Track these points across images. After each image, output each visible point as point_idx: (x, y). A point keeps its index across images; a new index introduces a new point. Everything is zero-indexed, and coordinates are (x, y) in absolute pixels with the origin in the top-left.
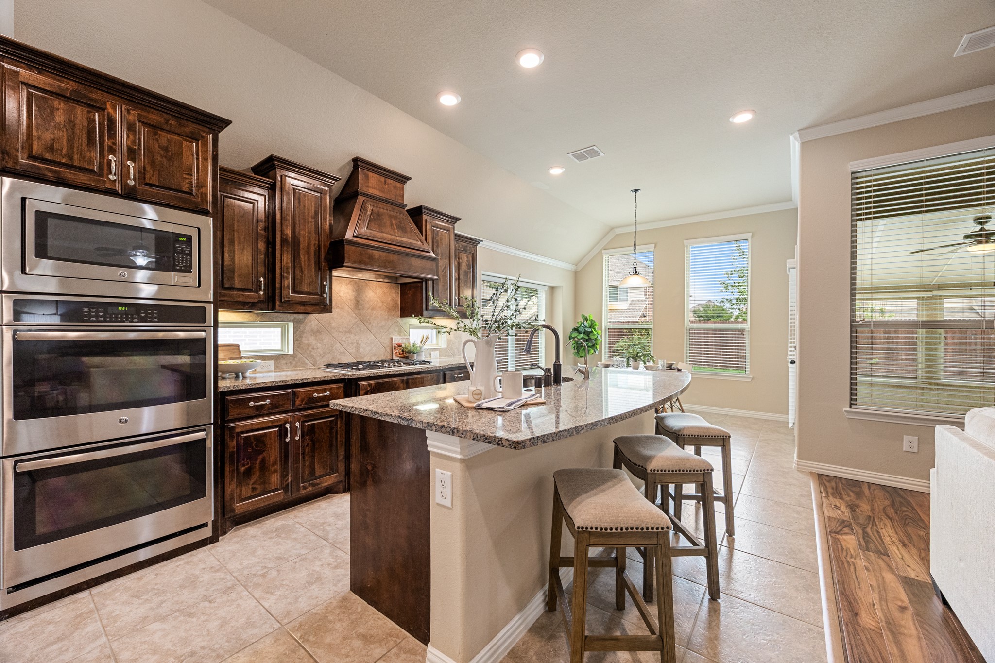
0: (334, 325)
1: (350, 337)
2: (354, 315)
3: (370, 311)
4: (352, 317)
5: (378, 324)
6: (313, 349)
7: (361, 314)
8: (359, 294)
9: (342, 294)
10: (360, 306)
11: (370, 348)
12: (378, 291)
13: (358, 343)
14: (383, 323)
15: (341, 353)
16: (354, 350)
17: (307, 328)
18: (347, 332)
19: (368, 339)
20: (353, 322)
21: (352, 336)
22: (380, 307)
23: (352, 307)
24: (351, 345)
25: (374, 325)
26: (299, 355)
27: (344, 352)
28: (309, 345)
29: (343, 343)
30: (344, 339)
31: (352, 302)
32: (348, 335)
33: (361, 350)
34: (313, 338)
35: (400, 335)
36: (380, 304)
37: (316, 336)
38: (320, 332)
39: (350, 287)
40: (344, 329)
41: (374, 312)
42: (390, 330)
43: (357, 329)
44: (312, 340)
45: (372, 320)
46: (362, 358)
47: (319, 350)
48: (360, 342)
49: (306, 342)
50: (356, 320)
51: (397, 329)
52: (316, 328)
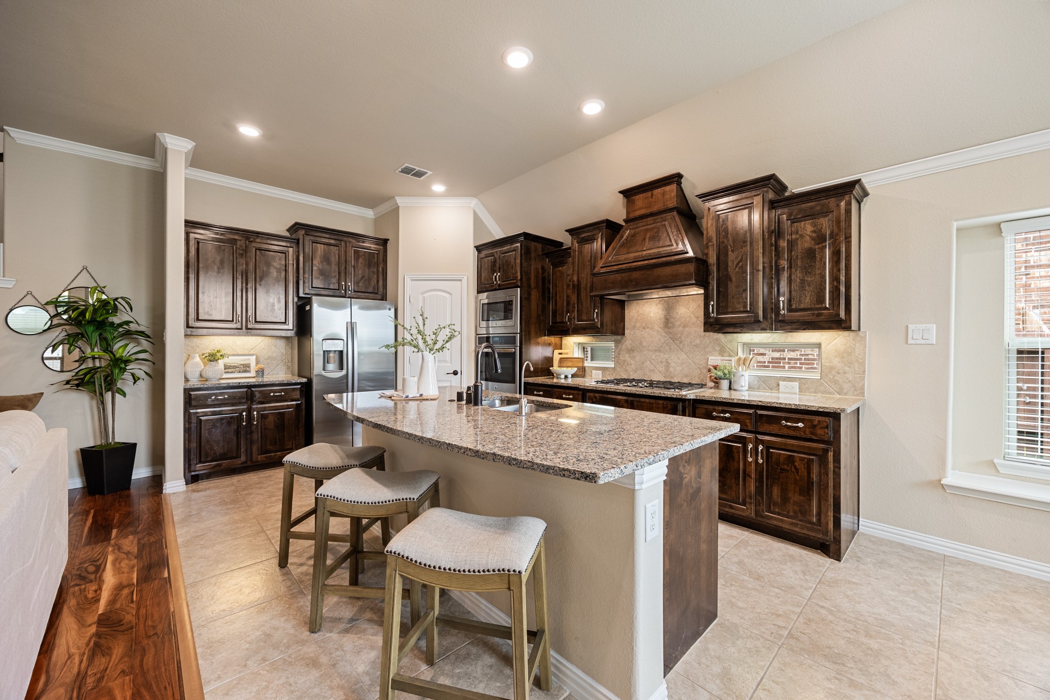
0: (644, 344)
1: (659, 356)
2: (664, 334)
3: (681, 328)
4: (661, 336)
5: (691, 342)
6: (628, 365)
7: (671, 333)
8: (669, 313)
9: (652, 315)
10: (670, 325)
11: (681, 368)
12: (691, 306)
13: (667, 362)
14: (698, 341)
15: (651, 371)
16: (663, 369)
17: (623, 347)
18: (656, 351)
19: (679, 359)
20: (662, 341)
21: (661, 354)
22: (693, 324)
23: (662, 326)
24: (660, 364)
25: (686, 344)
26: (618, 369)
27: (653, 370)
28: (625, 361)
29: (652, 361)
30: (653, 357)
31: (662, 321)
32: (658, 354)
33: (671, 369)
34: (627, 355)
35: (723, 356)
36: (694, 320)
37: (630, 354)
38: (633, 351)
39: (660, 306)
40: (654, 348)
41: (687, 329)
42: (707, 350)
43: (667, 348)
44: (627, 357)
45: (683, 339)
46: (672, 377)
47: (632, 366)
48: (670, 361)
49: (623, 359)
50: (666, 339)
51: (718, 348)
52: (630, 347)
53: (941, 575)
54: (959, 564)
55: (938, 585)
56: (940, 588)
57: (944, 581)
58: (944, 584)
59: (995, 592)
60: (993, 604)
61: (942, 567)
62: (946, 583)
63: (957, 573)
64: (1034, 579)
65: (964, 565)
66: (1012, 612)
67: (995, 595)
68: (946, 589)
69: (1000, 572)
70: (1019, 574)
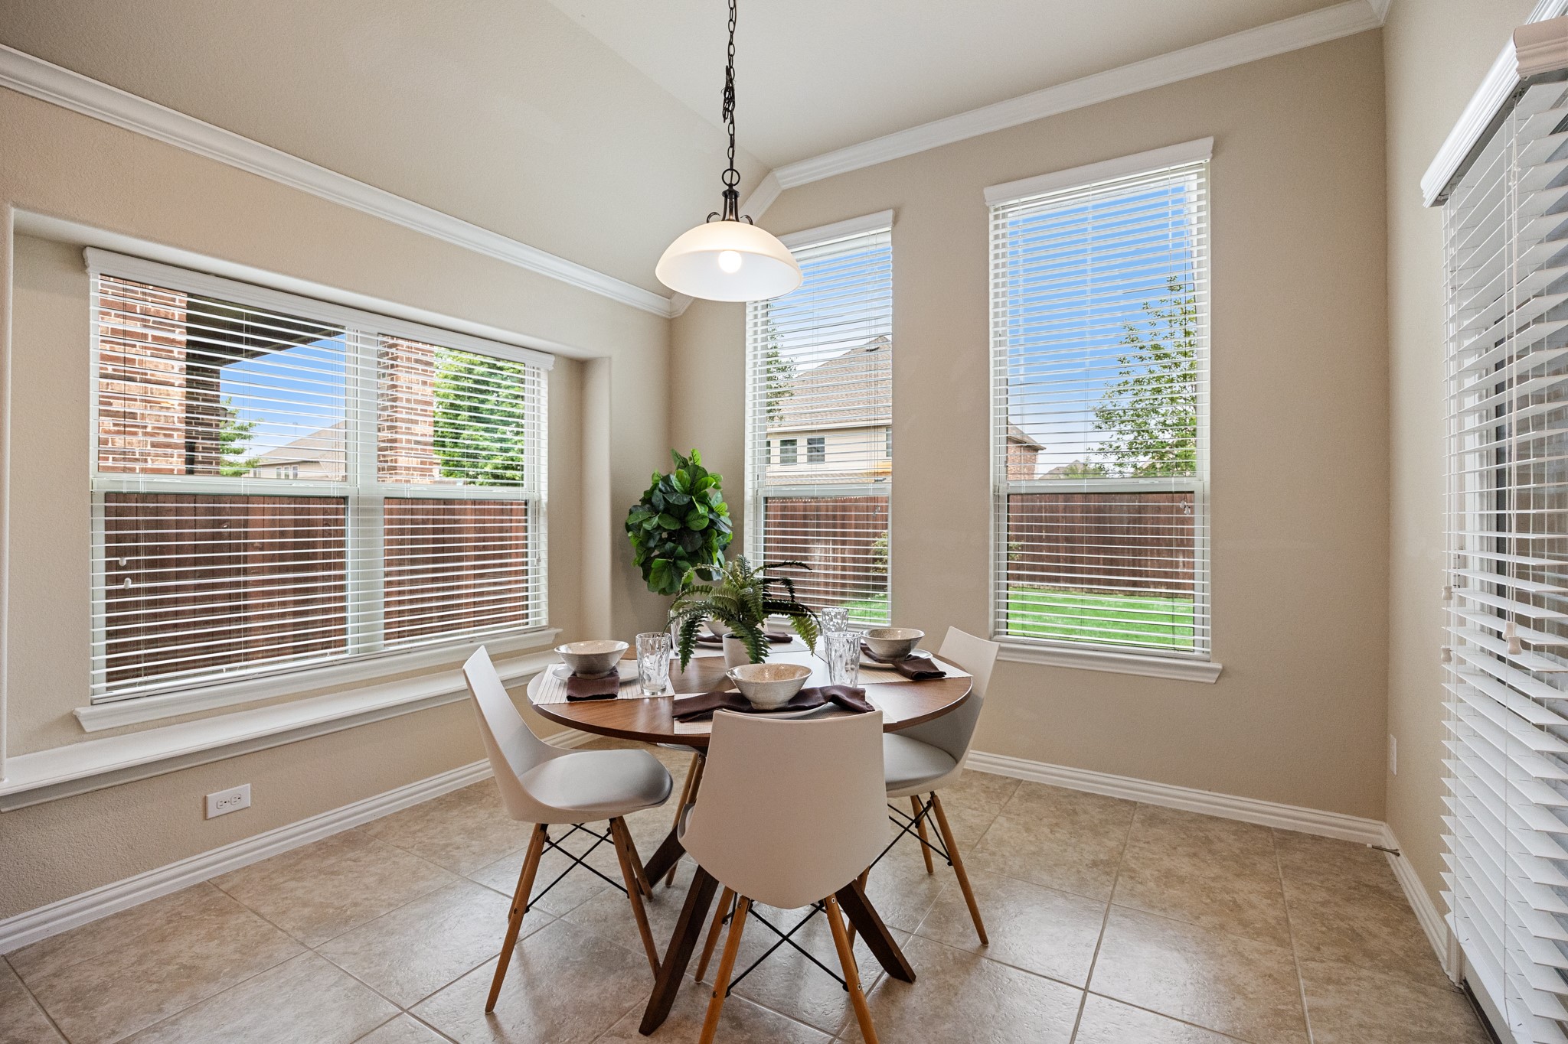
53: (32, 1002)
54: (44, 955)
55: (47, 1028)
56: (55, 1031)
57: (50, 1012)
58: (53, 1016)
59: (140, 962)
60: (155, 986)
61: (20, 984)
62: (57, 1011)
63: (55, 975)
64: (164, 898)
65: (53, 951)
66: (188, 977)
67: (144, 967)
68: (65, 1023)
69: (116, 921)
70: (142, 905)
